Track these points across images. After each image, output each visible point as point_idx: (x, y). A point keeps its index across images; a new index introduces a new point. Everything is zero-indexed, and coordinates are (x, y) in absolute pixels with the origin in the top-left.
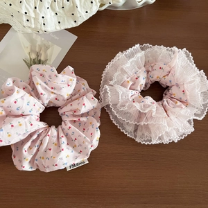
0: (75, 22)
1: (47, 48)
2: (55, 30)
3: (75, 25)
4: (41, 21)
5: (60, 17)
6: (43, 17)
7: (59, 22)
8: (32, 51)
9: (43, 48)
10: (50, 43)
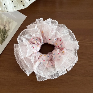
0: (24, 6)
1: (10, 23)
2: (13, 11)
3: (24, 8)
4: (4, 6)
5: (15, 3)
6: (5, 4)
7: (15, 6)
9: (7, 23)
10: (11, 20)
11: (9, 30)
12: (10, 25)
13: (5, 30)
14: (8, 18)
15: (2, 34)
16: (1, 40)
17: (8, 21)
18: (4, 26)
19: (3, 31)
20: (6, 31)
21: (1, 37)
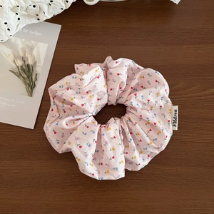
1: (32, 49)
8: (16, 57)
9: (27, 50)
10: (33, 42)
11: (35, 63)
12: (35, 52)
13: (28, 66)
14: (24, 40)
15: (25, 76)
16: (27, 89)
17: (27, 46)
18: (24, 60)
19: (24, 70)
20: (31, 68)
21: (25, 82)
